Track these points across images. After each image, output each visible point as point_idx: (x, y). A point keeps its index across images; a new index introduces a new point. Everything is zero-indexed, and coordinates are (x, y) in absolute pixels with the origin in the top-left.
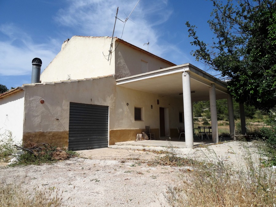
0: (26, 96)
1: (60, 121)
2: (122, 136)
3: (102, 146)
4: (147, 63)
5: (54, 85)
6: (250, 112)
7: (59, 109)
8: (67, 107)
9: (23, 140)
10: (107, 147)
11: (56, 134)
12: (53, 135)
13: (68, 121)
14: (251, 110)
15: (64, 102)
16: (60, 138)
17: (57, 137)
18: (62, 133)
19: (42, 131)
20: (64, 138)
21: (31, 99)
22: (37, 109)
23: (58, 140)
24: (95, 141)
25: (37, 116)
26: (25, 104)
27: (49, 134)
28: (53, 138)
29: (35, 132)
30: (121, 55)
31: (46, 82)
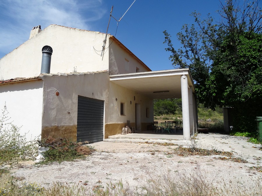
0: (45, 87)
1: (70, 115)
2: (113, 130)
3: (99, 140)
4: (128, 61)
5: (67, 76)
6: (173, 109)
7: (70, 102)
8: (76, 101)
9: (41, 135)
10: (102, 140)
11: (67, 128)
12: (65, 129)
13: (77, 115)
14: (174, 107)
15: (74, 94)
16: (71, 132)
17: (68, 131)
18: (72, 127)
19: (56, 125)
20: (73, 132)
21: (49, 90)
22: (53, 101)
23: (69, 134)
24: (94, 134)
25: (53, 109)
26: (43, 95)
27: (62, 128)
28: (66, 132)
29: (52, 126)
30: (113, 52)
31: (61, 73)
